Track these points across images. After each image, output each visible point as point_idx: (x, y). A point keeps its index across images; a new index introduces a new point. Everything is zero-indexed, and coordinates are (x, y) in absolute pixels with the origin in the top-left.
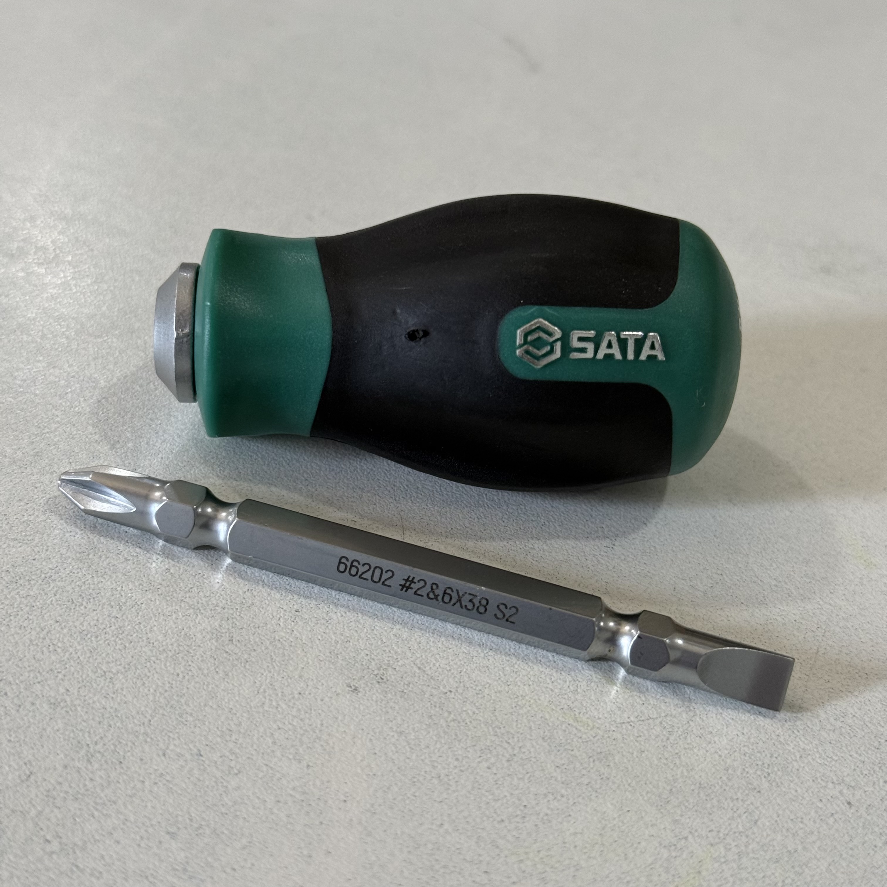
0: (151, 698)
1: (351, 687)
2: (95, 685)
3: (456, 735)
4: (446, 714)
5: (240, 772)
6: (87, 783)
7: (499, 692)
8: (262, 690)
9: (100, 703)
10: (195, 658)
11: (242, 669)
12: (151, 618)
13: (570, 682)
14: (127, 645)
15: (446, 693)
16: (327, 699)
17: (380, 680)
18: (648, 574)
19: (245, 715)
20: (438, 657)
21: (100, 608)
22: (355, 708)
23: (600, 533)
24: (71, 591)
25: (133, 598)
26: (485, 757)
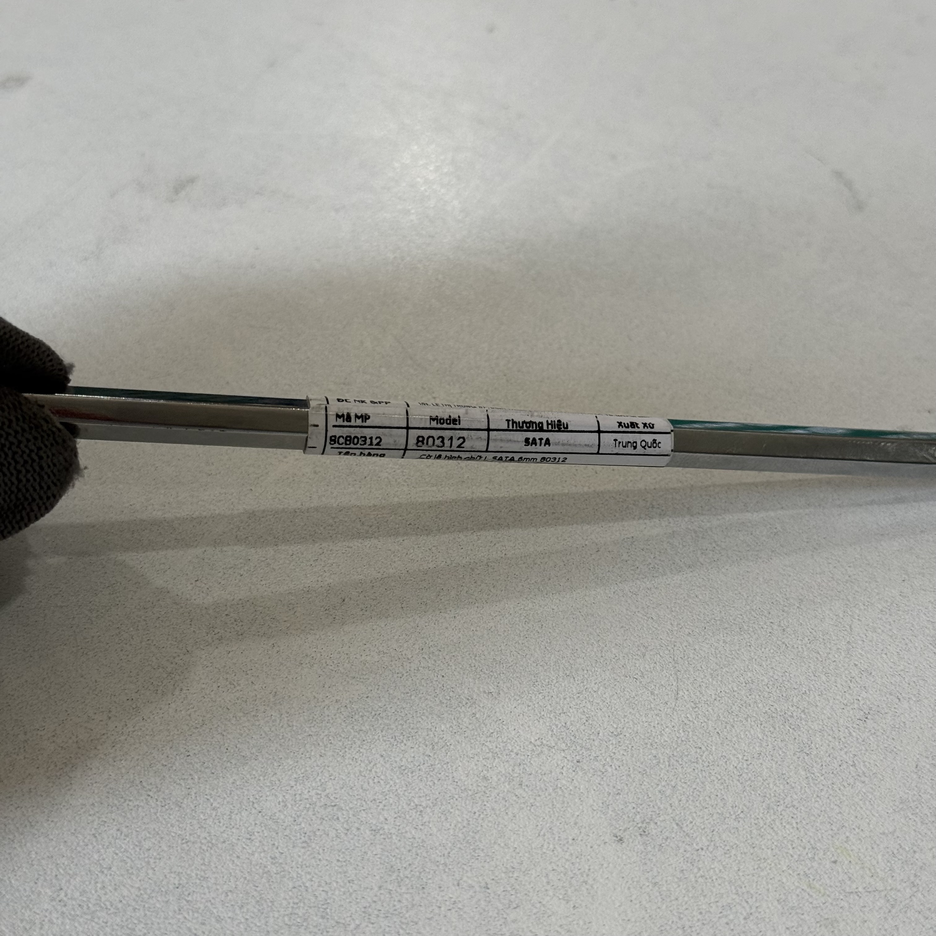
0: (451, 832)
1: (617, 837)
2: (408, 817)
3: (703, 891)
4: (696, 870)
5: (518, 906)
6: (396, 903)
7: (745, 853)
8: (542, 833)
9: (411, 833)
10: (490, 798)
11: (528, 812)
12: (457, 759)
13: (809, 849)
14: (436, 782)
15: (698, 850)
16: (596, 847)
17: (642, 833)
18: (895, 750)
19: (527, 855)
20: (694, 815)
21: (417, 746)
22: (618, 857)
23: (856, 706)
24: (395, 729)
25: (444, 739)
26: (725, 913)
